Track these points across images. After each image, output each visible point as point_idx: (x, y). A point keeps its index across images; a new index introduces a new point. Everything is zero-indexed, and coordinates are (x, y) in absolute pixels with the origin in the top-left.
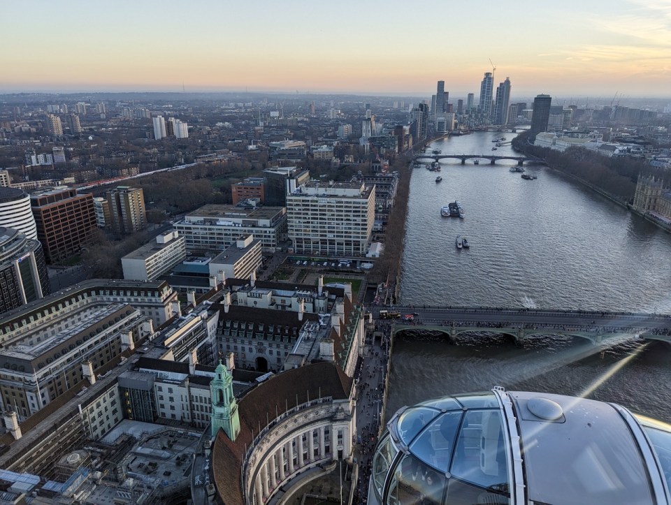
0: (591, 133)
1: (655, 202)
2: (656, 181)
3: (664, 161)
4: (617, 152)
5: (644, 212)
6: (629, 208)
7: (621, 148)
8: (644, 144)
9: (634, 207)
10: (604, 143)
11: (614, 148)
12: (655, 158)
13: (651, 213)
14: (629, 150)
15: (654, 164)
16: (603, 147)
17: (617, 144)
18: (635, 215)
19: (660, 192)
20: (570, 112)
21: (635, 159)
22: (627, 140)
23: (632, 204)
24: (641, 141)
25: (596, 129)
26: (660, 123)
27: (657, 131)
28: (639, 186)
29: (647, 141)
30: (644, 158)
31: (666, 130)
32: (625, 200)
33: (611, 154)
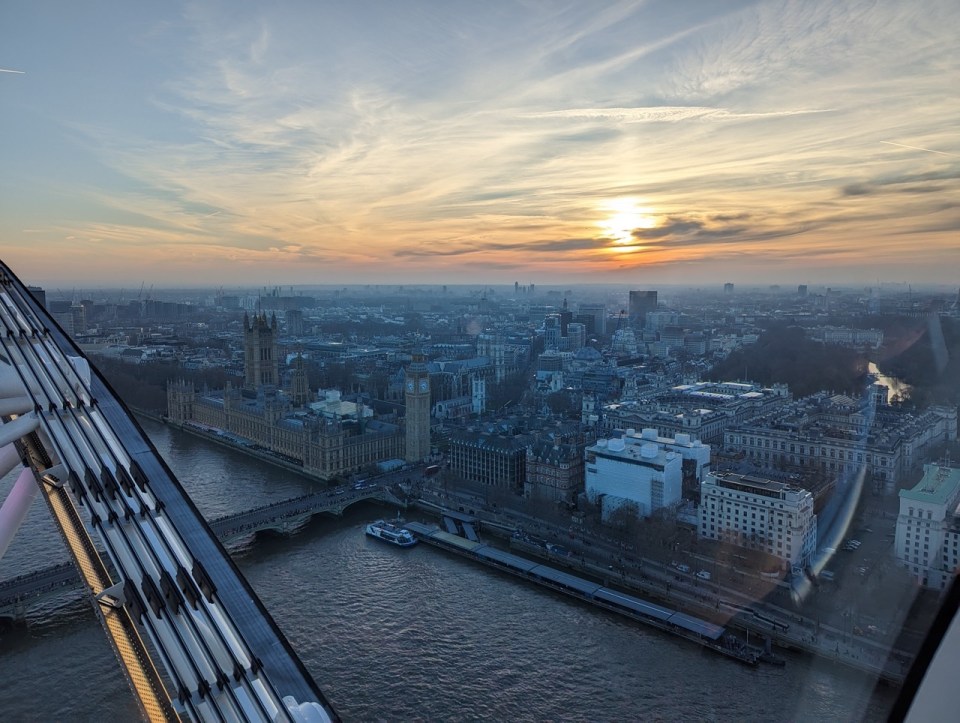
0: (112, 336)
1: (191, 409)
2: (186, 384)
3: (199, 362)
4: (144, 356)
5: (181, 423)
6: (165, 422)
7: (148, 352)
8: (180, 345)
9: (170, 419)
10: (129, 347)
11: (140, 353)
12: (189, 359)
13: (189, 422)
14: (159, 354)
15: (189, 366)
16: (127, 352)
17: (144, 348)
18: (173, 428)
19: (193, 398)
20: (80, 310)
21: (167, 363)
22: (159, 341)
23: (167, 416)
24: (174, 341)
25: (122, 330)
26: (200, 319)
27: (197, 328)
28: (170, 394)
29: (180, 341)
30: (177, 360)
31: (207, 326)
32: (159, 413)
33: (137, 361)
